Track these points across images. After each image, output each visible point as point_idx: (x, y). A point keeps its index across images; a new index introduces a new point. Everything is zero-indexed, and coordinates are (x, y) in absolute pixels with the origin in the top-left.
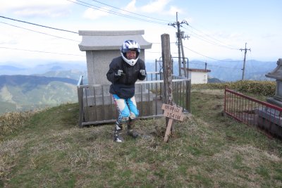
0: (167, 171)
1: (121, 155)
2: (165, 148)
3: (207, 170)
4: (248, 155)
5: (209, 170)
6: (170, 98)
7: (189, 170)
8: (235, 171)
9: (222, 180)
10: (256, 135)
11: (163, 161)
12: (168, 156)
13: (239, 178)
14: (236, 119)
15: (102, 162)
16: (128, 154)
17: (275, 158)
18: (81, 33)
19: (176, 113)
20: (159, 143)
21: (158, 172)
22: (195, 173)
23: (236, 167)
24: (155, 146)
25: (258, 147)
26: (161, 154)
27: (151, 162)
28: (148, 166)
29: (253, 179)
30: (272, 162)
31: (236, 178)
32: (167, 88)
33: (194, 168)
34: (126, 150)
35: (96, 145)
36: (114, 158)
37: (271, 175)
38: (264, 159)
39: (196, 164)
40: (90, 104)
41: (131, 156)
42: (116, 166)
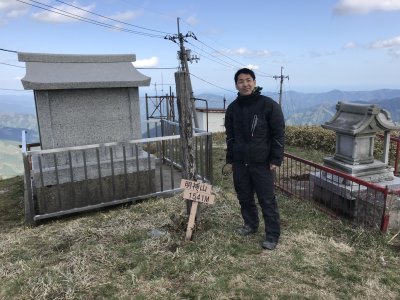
0: (199, 287)
1: (122, 269)
2: (190, 249)
3: (257, 278)
4: (308, 246)
5: (261, 279)
6: (193, 170)
7: (231, 283)
8: (296, 275)
9: (282, 291)
10: (314, 214)
11: (191, 272)
12: (197, 262)
13: (304, 286)
14: (282, 190)
15: (93, 289)
16: (132, 266)
17: (345, 248)
18: (22, 57)
19: (202, 193)
20: (179, 243)
21: (187, 292)
22: (242, 285)
23: (297, 269)
24: (173, 248)
25: (319, 233)
26: (186, 262)
27: (171, 276)
28: (169, 283)
29: (323, 284)
30: (342, 254)
31: (300, 286)
32: (187, 154)
33: (239, 278)
34: (128, 261)
35: (75, 258)
36: (111, 277)
37: (344, 274)
38: (332, 250)
39: (241, 270)
40: (48, 181)
41: (138, 269)
42: (117, 290)
